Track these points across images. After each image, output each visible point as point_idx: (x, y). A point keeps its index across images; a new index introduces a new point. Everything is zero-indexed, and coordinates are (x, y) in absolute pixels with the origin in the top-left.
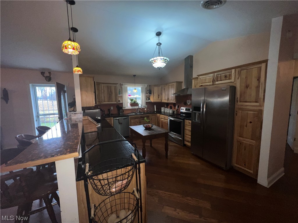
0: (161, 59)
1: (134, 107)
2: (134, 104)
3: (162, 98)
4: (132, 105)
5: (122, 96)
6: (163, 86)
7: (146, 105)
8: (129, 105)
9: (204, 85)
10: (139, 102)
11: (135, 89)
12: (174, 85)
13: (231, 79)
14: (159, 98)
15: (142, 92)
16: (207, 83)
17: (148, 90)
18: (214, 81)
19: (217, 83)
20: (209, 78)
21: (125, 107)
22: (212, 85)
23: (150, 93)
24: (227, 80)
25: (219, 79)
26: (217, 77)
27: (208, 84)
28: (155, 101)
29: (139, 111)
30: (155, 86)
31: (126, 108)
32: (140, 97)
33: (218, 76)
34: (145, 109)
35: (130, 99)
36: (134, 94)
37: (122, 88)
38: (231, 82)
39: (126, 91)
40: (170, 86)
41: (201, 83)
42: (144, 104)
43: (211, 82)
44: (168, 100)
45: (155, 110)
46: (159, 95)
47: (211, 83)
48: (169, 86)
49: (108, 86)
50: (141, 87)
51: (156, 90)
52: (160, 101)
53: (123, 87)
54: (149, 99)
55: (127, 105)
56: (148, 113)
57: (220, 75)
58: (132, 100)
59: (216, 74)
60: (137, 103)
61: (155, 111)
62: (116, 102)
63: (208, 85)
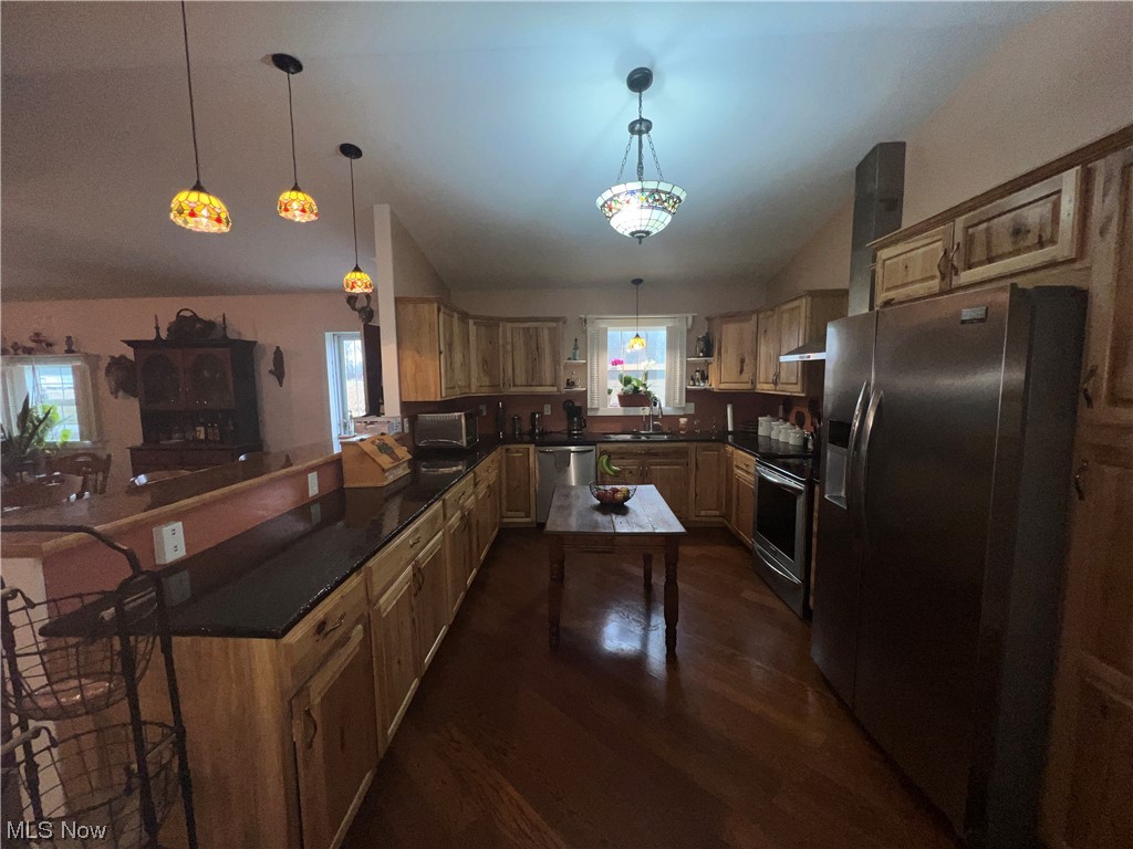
0: (632, 192)
1: (633, 411)
2: (635, 397)
3: (755, 374)
4: (625, 400)
5: (586, 364)
6: (761, 316)
7: (687, 401)
8: (614, 400)
9: (902, 298)
10: (658, 389)
11: (637, 336)
12: (798, 307)
13: (1053, 241)
14: (741, 371)
15: (671, 346)
16: (913, 283)
17: (699, 339)
18: (948, 269)
19: (966, 276)
20: (925, 253)
21: (598, 409)
22: (941, 293)
23: (708, 352)
24: (1029, 249)
25: (979, 253)
26: (970, 240)
27: (919, 289)
28: (723, 386)
29: (654, 426)
30: (729, 317)
31: (600, 413)
32: (662, 366)
33: (973, 235)
34: (683, 421)
35: (621, 376)
36: (634, 357)
37: (585, 332)
38: (1053, 264)
39: (602, 345)
40: (786, 317)
41: (888, 289)
42: (679, 398)
43: (933, 277)
44: (775, 383)
45: (730, 429)
46: (742, 361)
47: (935, 284)
48: (782, 313)
49: (528, 328)
50: (668, 328)
51: (730, 335)
52: (748, 386)
53: (590, 329)
54: (705, 378)
55: (606, 401)
56: (691, 437)
57: (984, 225)
58: (627, 381)
59: (960, 222)
60: (648, 394)
61: (730, 433)
62: (555, 389)
63: (922, 293)
